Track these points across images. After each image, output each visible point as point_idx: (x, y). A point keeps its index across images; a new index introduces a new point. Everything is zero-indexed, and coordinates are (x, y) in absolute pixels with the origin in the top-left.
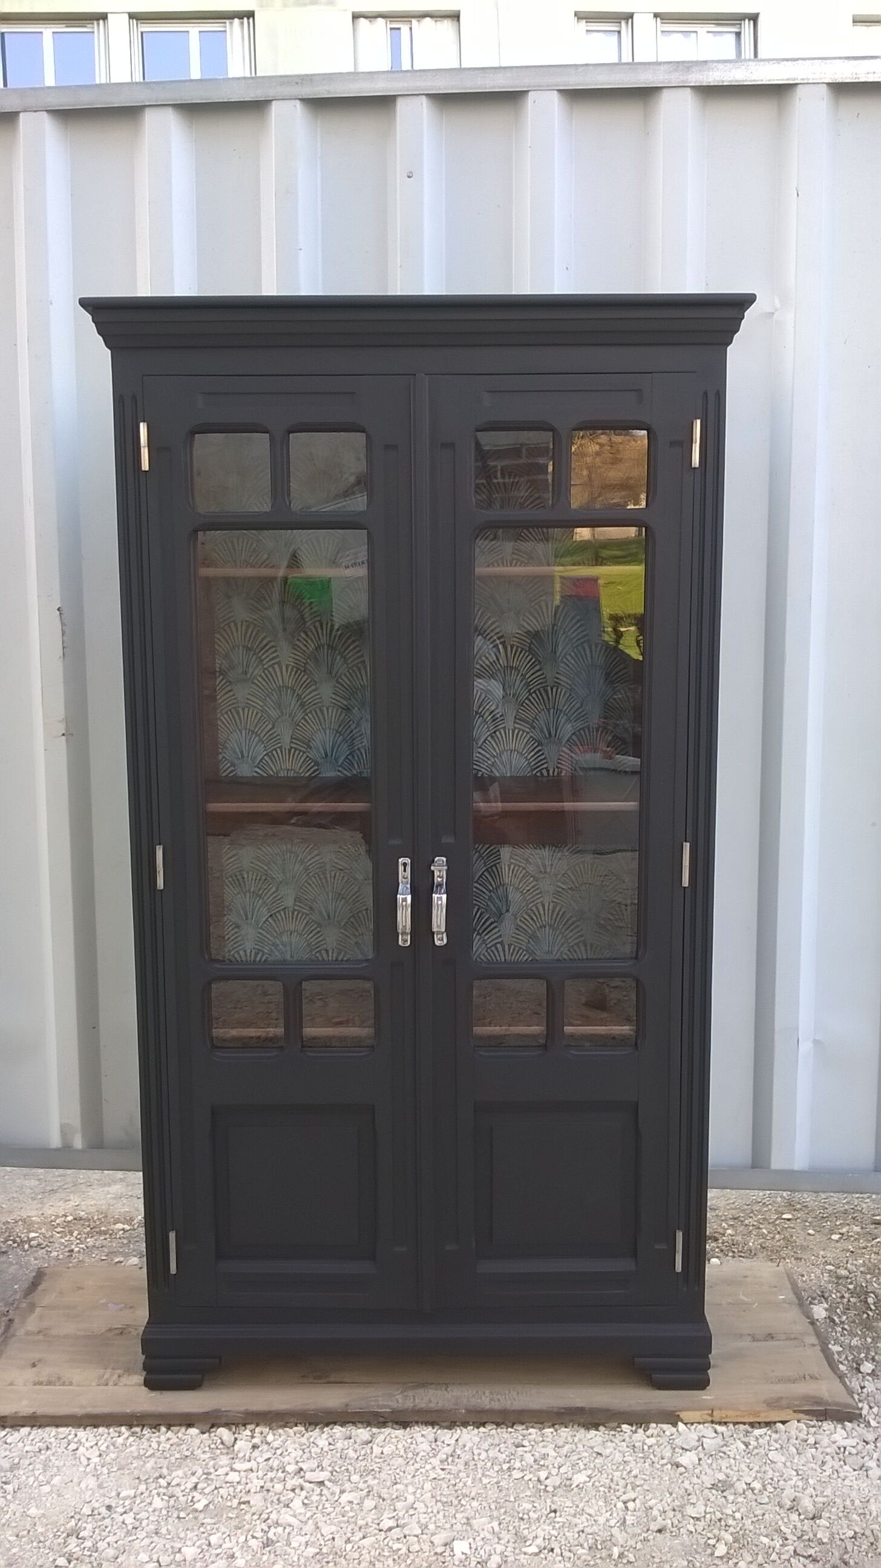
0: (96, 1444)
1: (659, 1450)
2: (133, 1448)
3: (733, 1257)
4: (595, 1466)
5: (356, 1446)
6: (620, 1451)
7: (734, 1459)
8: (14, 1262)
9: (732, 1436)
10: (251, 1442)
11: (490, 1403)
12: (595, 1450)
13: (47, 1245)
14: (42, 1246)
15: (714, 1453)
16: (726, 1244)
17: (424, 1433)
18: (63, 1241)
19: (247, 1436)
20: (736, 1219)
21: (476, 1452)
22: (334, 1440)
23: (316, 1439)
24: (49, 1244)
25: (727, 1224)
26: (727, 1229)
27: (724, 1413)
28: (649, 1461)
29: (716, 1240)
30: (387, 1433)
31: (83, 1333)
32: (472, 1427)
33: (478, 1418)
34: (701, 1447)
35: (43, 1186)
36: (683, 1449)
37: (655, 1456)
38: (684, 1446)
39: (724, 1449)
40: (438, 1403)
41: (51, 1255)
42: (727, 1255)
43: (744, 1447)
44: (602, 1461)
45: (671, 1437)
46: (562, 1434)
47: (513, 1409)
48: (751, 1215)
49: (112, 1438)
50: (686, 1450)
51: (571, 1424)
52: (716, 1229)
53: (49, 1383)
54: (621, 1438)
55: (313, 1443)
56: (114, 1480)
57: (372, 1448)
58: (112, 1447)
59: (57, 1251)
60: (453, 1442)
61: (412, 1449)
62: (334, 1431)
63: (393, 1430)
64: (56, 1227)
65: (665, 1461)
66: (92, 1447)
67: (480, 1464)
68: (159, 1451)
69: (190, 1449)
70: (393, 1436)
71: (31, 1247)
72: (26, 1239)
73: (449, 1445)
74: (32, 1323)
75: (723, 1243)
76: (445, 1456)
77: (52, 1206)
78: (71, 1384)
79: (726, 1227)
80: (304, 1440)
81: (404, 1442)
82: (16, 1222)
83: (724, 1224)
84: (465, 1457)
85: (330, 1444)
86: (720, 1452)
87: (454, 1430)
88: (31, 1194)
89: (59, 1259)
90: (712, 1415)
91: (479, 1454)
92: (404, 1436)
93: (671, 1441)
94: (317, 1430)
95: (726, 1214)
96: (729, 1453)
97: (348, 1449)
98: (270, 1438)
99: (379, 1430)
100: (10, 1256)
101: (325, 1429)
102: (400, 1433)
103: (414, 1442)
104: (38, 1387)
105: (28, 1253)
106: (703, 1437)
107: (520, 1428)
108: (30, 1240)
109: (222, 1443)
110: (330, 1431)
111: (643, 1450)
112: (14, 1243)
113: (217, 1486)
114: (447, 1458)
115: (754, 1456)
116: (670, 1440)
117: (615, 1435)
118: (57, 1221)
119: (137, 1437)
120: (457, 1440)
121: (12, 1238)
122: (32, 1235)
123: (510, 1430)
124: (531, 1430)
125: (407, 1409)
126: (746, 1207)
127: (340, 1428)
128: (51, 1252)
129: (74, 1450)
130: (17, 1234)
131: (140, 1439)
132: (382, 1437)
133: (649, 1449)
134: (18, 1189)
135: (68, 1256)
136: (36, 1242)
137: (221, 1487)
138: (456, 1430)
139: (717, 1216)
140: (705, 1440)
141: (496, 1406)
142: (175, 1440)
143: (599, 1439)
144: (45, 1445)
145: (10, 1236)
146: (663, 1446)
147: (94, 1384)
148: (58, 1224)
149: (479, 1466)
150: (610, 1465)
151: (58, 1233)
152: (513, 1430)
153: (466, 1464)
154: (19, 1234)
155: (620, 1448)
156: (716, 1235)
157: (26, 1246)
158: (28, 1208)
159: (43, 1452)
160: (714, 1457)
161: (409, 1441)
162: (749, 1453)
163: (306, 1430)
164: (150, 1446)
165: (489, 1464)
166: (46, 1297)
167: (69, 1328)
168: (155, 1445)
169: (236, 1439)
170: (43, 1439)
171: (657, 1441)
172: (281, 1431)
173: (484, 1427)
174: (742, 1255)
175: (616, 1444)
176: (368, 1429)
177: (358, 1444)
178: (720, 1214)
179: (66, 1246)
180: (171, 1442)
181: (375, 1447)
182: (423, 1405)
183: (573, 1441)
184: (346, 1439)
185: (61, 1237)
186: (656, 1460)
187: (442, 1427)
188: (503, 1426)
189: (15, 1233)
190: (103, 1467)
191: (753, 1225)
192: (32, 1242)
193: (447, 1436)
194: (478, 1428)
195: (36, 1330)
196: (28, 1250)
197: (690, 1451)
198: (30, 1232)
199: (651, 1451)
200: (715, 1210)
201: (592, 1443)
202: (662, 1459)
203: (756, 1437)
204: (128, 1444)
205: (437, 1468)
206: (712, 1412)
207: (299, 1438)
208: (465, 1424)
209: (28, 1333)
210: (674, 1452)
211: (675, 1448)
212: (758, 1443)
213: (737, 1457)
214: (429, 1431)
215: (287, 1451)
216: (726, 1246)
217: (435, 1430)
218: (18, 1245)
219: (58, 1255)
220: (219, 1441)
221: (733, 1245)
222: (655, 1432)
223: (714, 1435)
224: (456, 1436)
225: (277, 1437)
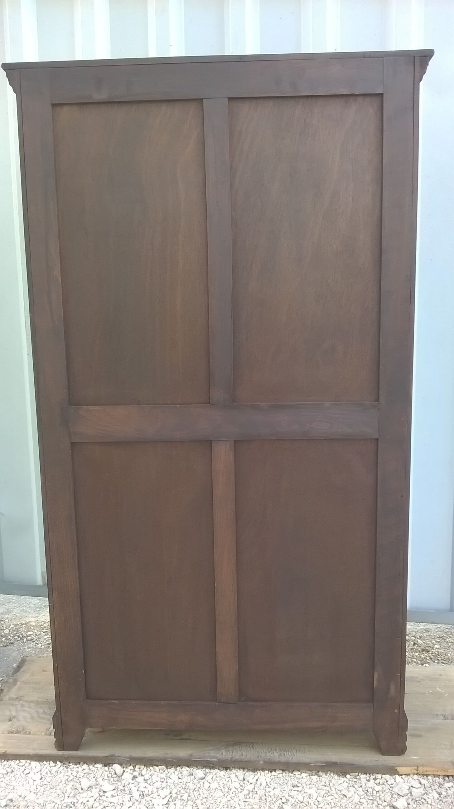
0: (41, 771)
1: (383, 795)
2: (61, 775)
3: (438, 663)
4: (341, 805)
5: (195, 781)
6: (358, 795)
7: (431, 805)
8: (16, 649)
9: (431, 787)
10: (132, 774)
11: (279, 757)
12: (342, 792)
13: (36, 640)
14: (34, 640)
15: (418, 799)
16: (434, 654)
17: (237, 774)
18: (46, 637)
19: (131, 770)
20: (441, 638)
21: (267, 789)
22: (182, 776)
23: (171, 774)
24: (38, 639)
25: (435, 641)
26: (436, 644)
27: (425, 769)
28: (375, 803)
29: (428, 651)
30: (214, 773)
31: (41, 700)
32: (267, 771)
33: (271, 766)
34: (410, 794)
35: (41, 603)
36: (398, 795)
37: (380, 799)
38: (399, 793)
39: (425, 797)
40: (246, 756)
41: (38, 646)
42: (435, 662)
43: (438, 796)
44: (345, 801)
45: (391, 786)
46: (323, 779)
47: (293, 761)
48: (451, 635)
49: (51, 767)
50: (400, 796)
51: (329, 772)
52: (429, 644)
53: (18, 732)
54: (359, 785)
55: (169, 777)
56: (46, 796)
57: (204, 783)
58: (49, 773)
59: (42, 644)
60: (254, 781)
61: (228, 785)
62: (183, 769)
63: (219, 771)
64: (43, 629)
65: (385, 804)
66: (37, 773)
67: (269, 799)
68: (77, 777)
69: (96, 778)
70: (218, 776)
71: (27, 640)
72: (25, 636)
73: (251, 783)
74: (14, 693)
75: (432, 654)
76: (247, 792)
77: (44, 615)
78: (30, 733)
79: (435, 642)
80: (163, 775)
81: (224, 780)
82: (22, 625)
83: (433, 641)
84: (261, 792)
85: (179, 778)
86: (422, 798)
87: (256, 773)
88: (33, 608)
89: (41, 649)
90: (417, 770)
91: (269, 792)
92: (224, 776)
93: (391, 789)
94: (173, 768)
95: (435, 634)
96: (427, 800)
97: (189, 783)
98: (144, 772)
99: (210, 770)
100: (15, 646)
101: (178, 768)
102: (222, 773)
103: (230, 781)
104: (10, 734)
105: (25, 644)
106: (412, 787)
107: (297, 773)
108: (27, 636)
109: (116, 774)
110: (180, 769)
111: (373, 794)
112: (18, 638)
113: (105, 806)
114: (249, 793)
115: (444, 802)
116: (391, 787)
117: (356, 782)
118: (44, 626)
119: (66, 767)
120: (257, 780)
121: (18, 635)
122: (29, 633)
123: (290, 774)
124: (304, 775)
125: (227, 760)
126: (447, 630)
127: (187, 768)
128: (38, 644)
129: (27, 774)
130: (21, 632)
131: (67, 768)
132: (211, 776)
133: (376, 794)
134: (27, 605)
135: (47, 647)
136: (31, 637)
137: (107, 806)
138: (258, 773)
139: (429, 635)
140: (413, 789)
141: (283, 759)
142: (87, 771)
143: (345, 785)
144: (11, 769)
145: (17, 633)
146: (385, 792)
147: (43, 734)
148: (44, 627)
149: (268, 801)
150: (350, 804)
151: (44, 632)
152: (293, 775)
153: (260, 798)
154: (22, 633)
155: (358, 792)
156: (428, 648)
157: (25, 640)
158: (31, 616)
159: (9, 774)
160: (418, 801)
161: (227, 779)
162: (441, 800)
163: (167, 768)
164: (72, 774)
165: (274, 799)
166: (24, 676)
167: (35, 696)
168: (75, 773)
169: (124, 771)
170: (11, 765)
171: (382, 788)
172: (151, 768)
173: (275, 772)
174: (444, 662)
175: (356, 789)
176: (204, 769)
177: (196, 779)
178: (432, 634)
179: (47, 641)
180: (85, 771)
181: (206, 782)
182: (237, 757)
183: (329, 785)
184: (190, 775)
185: (45, 635)
186: (380, 802)
187: (249, 770)
188: (287, 772)
189: (20, 632)
190: (41, 786)
191: (452, 642)
192: (29, 638)
193: (250, 776)
194: (271, 772)
195: (15, 697)
196: (25, 642)
197: (403, 797)
198: (28, 631)
199: (378, 795)
200: (429, 631)
201: (340, 788)
202: (385, 801)
203: (447, 790)
204: (59, 772)
205: (242, 800)
206: (418, 767)
207: (162, 773)
208: (263, 770)
209: (10, 699)
210: (392, 797)
211: (393, 794)
212: (447, 793)
213: (433, 804)
214: (240, 773)
215: (152, 782)
216: (434, 656)
217: (244, 773)
218: (21, 639)
219: (42, 646)
220: (114, 772)
221: (438, 655)
222: (381, 781)
223: (419, 785)
224: (256, 778)
225: (148, 771)
